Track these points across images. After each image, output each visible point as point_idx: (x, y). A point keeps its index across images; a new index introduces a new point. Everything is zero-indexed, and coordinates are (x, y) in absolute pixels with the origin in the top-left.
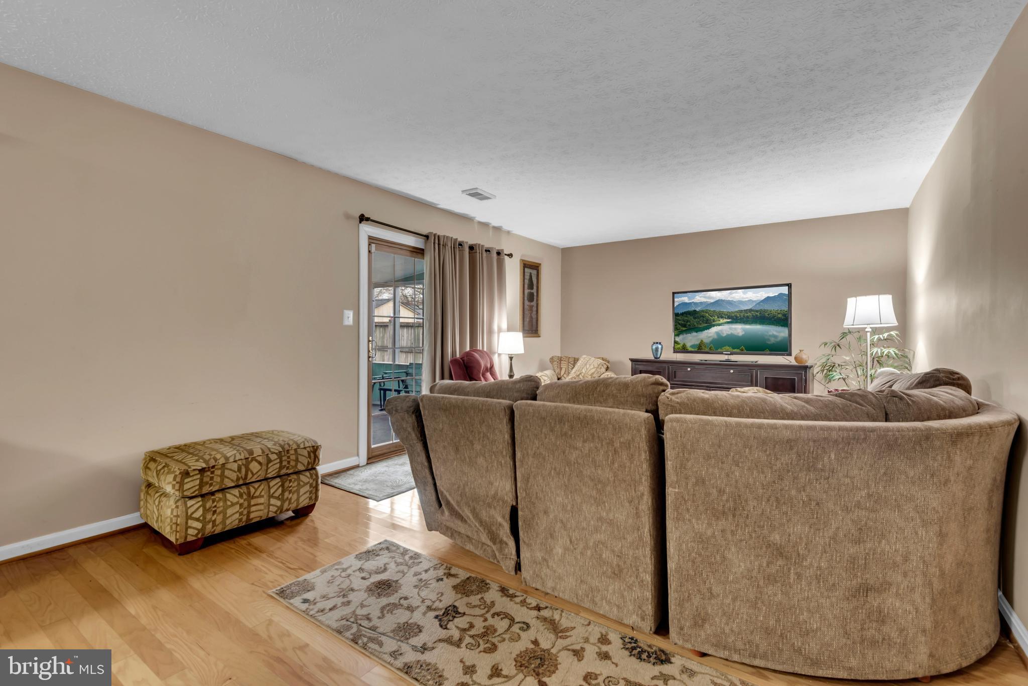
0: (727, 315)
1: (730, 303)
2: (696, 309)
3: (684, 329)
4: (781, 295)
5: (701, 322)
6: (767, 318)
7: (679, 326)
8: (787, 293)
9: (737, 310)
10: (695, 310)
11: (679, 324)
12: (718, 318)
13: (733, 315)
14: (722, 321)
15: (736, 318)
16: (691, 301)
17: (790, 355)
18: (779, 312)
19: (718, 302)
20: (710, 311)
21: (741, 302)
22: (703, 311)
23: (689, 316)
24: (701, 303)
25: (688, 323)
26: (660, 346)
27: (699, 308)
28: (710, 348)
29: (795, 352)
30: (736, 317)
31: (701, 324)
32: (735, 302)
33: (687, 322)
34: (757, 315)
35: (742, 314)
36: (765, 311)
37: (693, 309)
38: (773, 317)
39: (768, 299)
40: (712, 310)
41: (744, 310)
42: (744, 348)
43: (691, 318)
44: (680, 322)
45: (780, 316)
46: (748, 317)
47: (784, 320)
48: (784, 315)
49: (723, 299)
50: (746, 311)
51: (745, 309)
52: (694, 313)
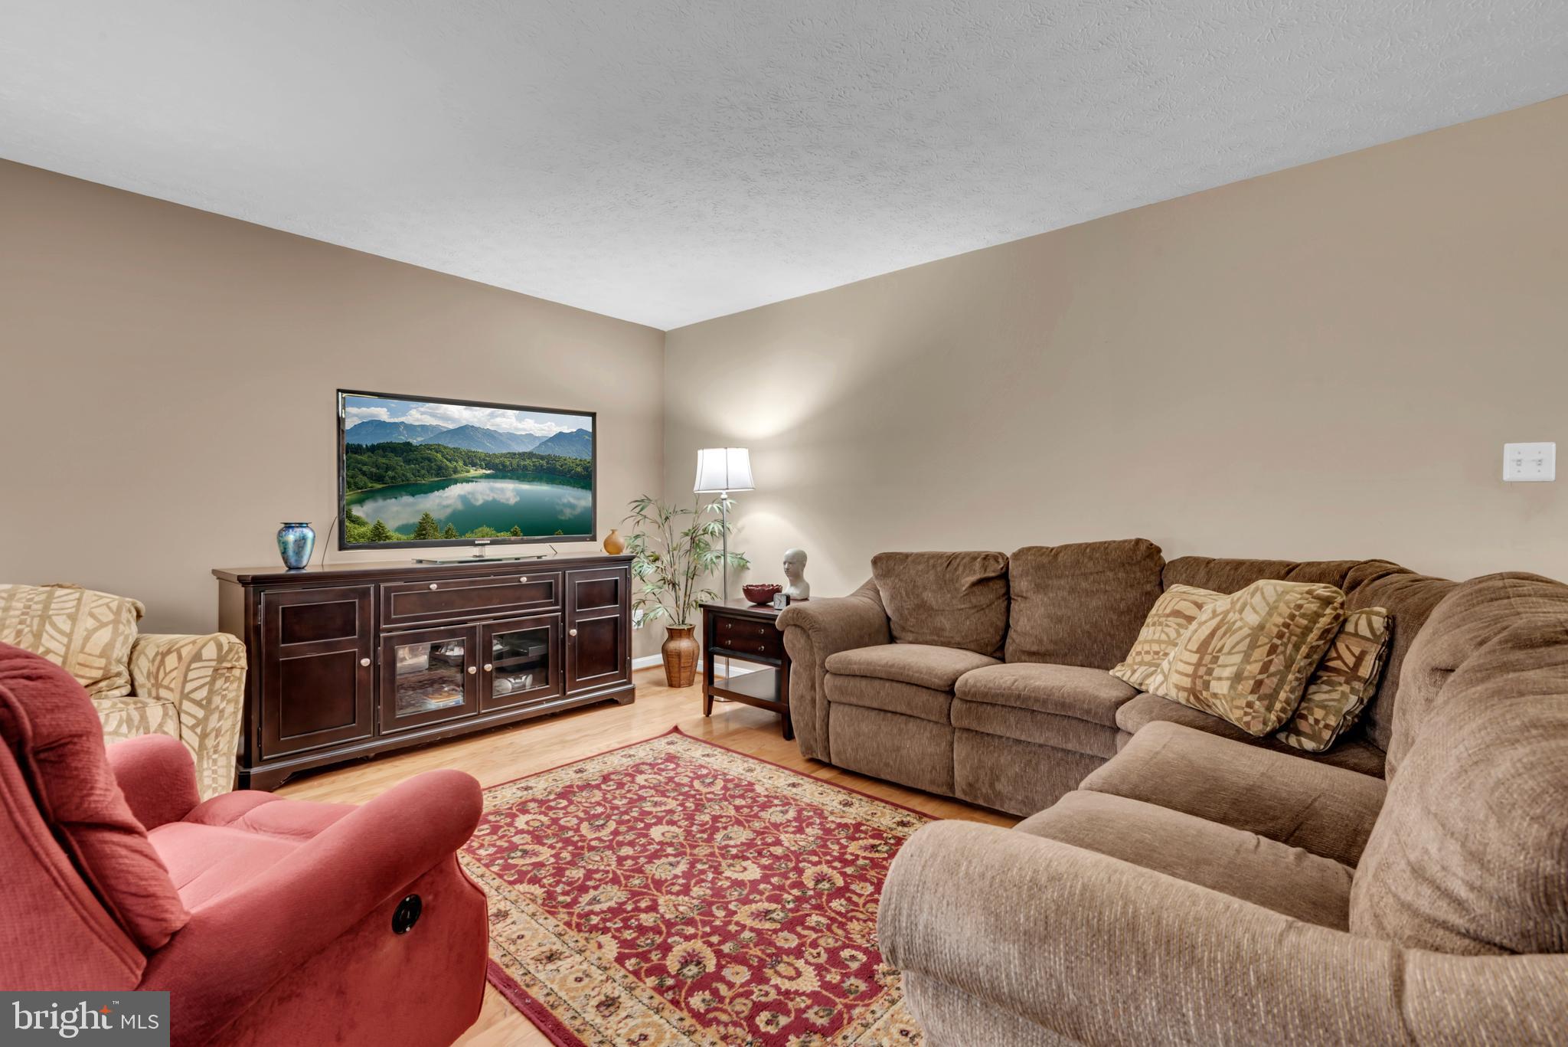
0: (484, 460)
1: (490, 435)
2: (410, 440)
3: (379, 486)
4: (580, 432)
5: (423, 472)
6: (559, 471)
7: (362, 480)
8: (591, 430)
9: (504, 451)
10: (408, 444)
11: (364, 473)
12: (465, 464)
13: (497, 461)
14: (473, 472)
15: (502, 468)
16: (396, 420)
17: (594, 539)
18: (578, 462)
19: (465, 431)
20: (445, 448)
21: (512, 437)
22: (428, 447)
23: (390, 455)
24: (424, 428)
25: (390, 473)
26: (310, 534)
27: (420, 439)
28: (447, 532)
29: (602, 533)
30: (504, 466)
31: (423, 476)
32: (500, 434)
33: (388, 468)
34: (542, 466)
35: (515, 462)
36: (556, 459)
37: (401, 438)
38: (570, 471)
39: (560, 436)
40: (451, 446)
41: (519, 454)
42: (518, 529)
43: (397, 460)
44: (365, 468)
45: (579, 469)
46: (525, 468)
47: (585, 478)
48: (586, 469)
49: (477, 425)
50: (522, 455)
51: (521, 451)
52: (405, 450)
